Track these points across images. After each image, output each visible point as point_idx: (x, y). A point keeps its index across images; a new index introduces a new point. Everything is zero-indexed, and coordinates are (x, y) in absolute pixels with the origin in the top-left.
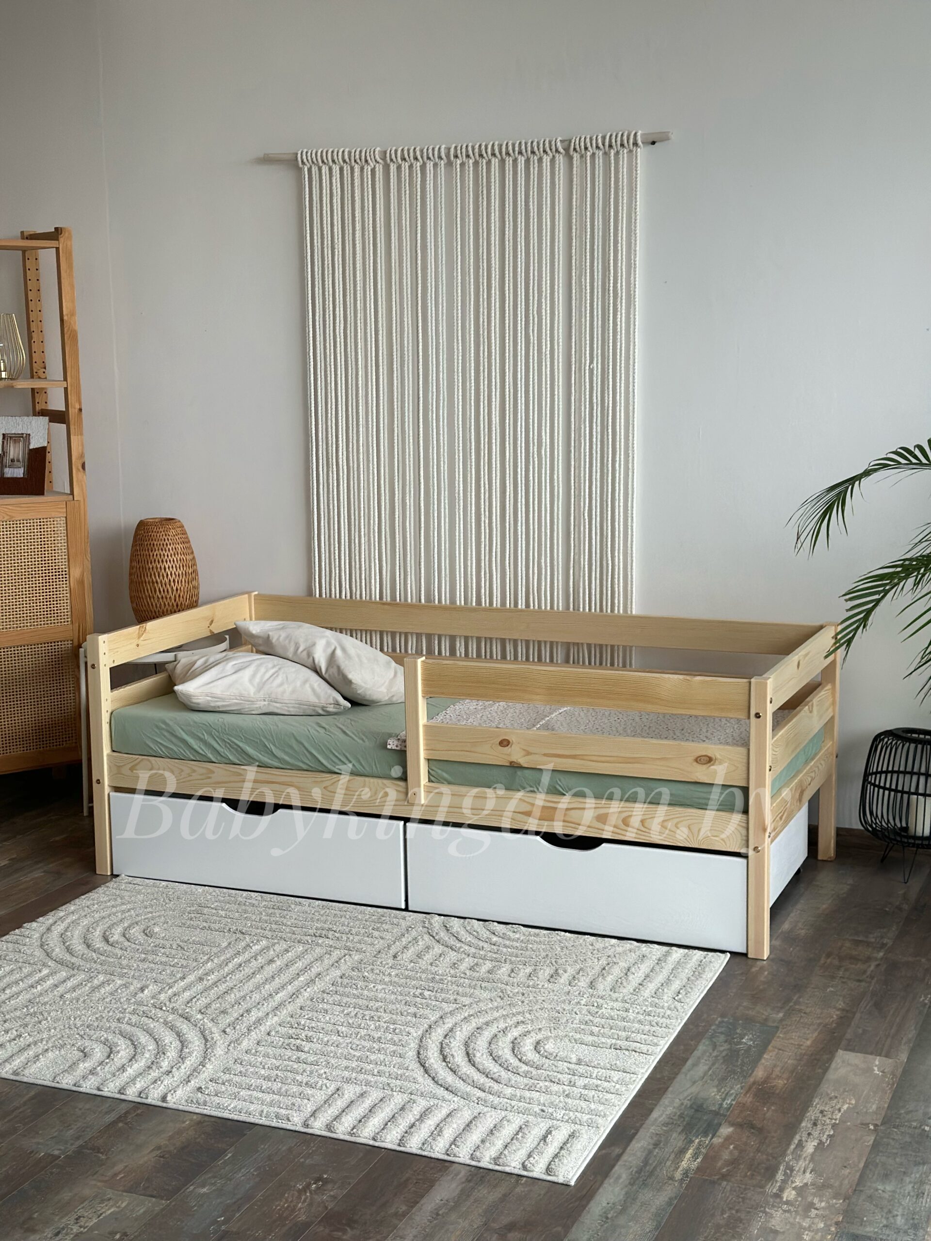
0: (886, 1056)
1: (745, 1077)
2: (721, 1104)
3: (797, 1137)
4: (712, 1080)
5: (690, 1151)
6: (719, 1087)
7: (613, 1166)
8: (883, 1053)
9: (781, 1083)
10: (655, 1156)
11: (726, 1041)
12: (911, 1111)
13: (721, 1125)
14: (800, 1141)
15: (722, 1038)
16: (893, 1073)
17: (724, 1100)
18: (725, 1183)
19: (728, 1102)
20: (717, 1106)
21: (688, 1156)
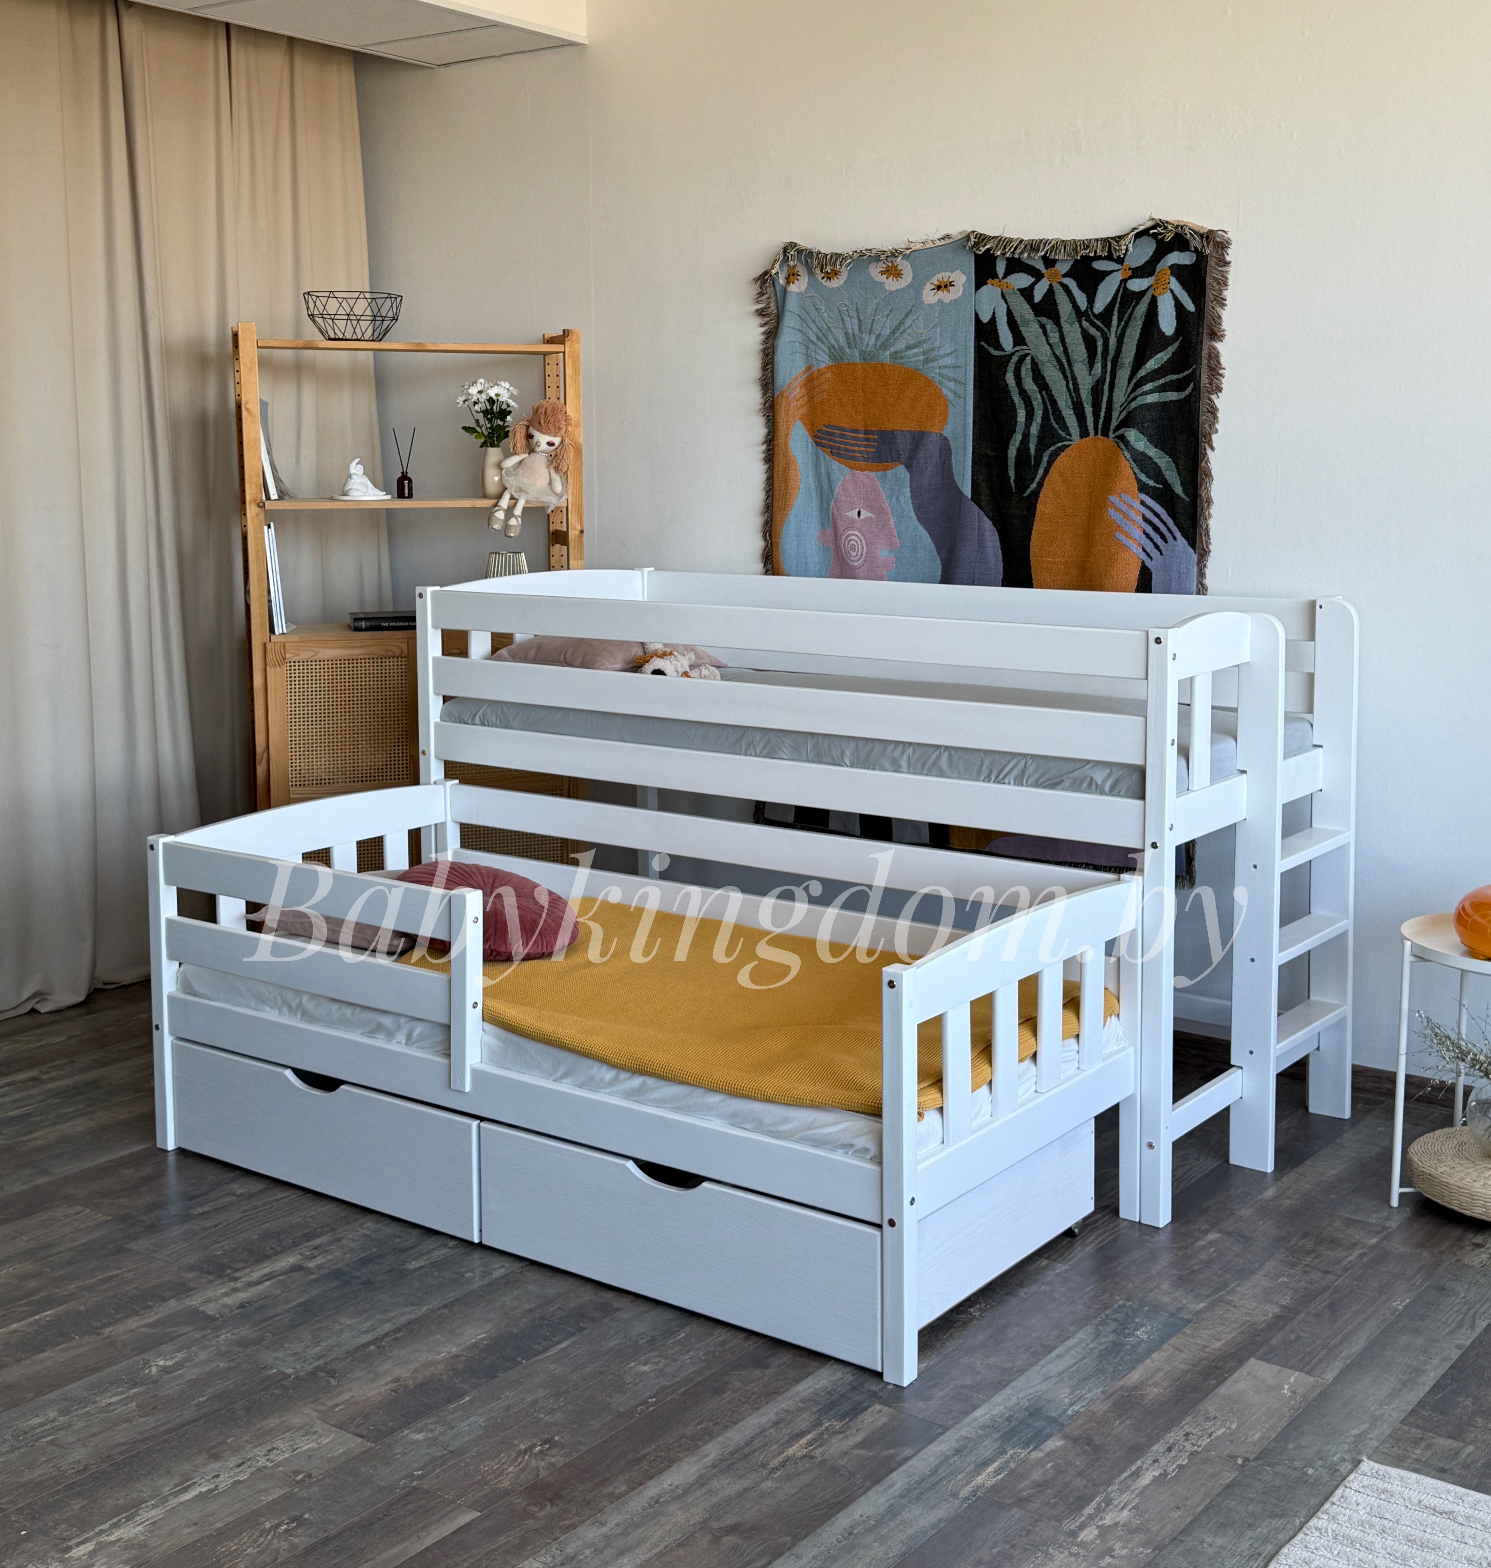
0: (1308, 1373)
1: (1114, 1379)
2: (1065, 1411)
3: (1139, 1463)
4: (1072, 1378)
5: (996, 1465)
6: (1074, 1388)
7: (891, 1471)
8: (1306, 1370)
9: (1154, 1391)
10: (951, 1465)
11: (1115, 1331)
12: (1304, 1447)
13: (1050, 1435)
14: (1140, 1468)
15: (1113, 1325)
16: (1305, 1396)
17: (1073, 1404)
18: (1016, 1509)
19: (1076, 1408)
20: (1060, 1412)
21: (990, 1469)
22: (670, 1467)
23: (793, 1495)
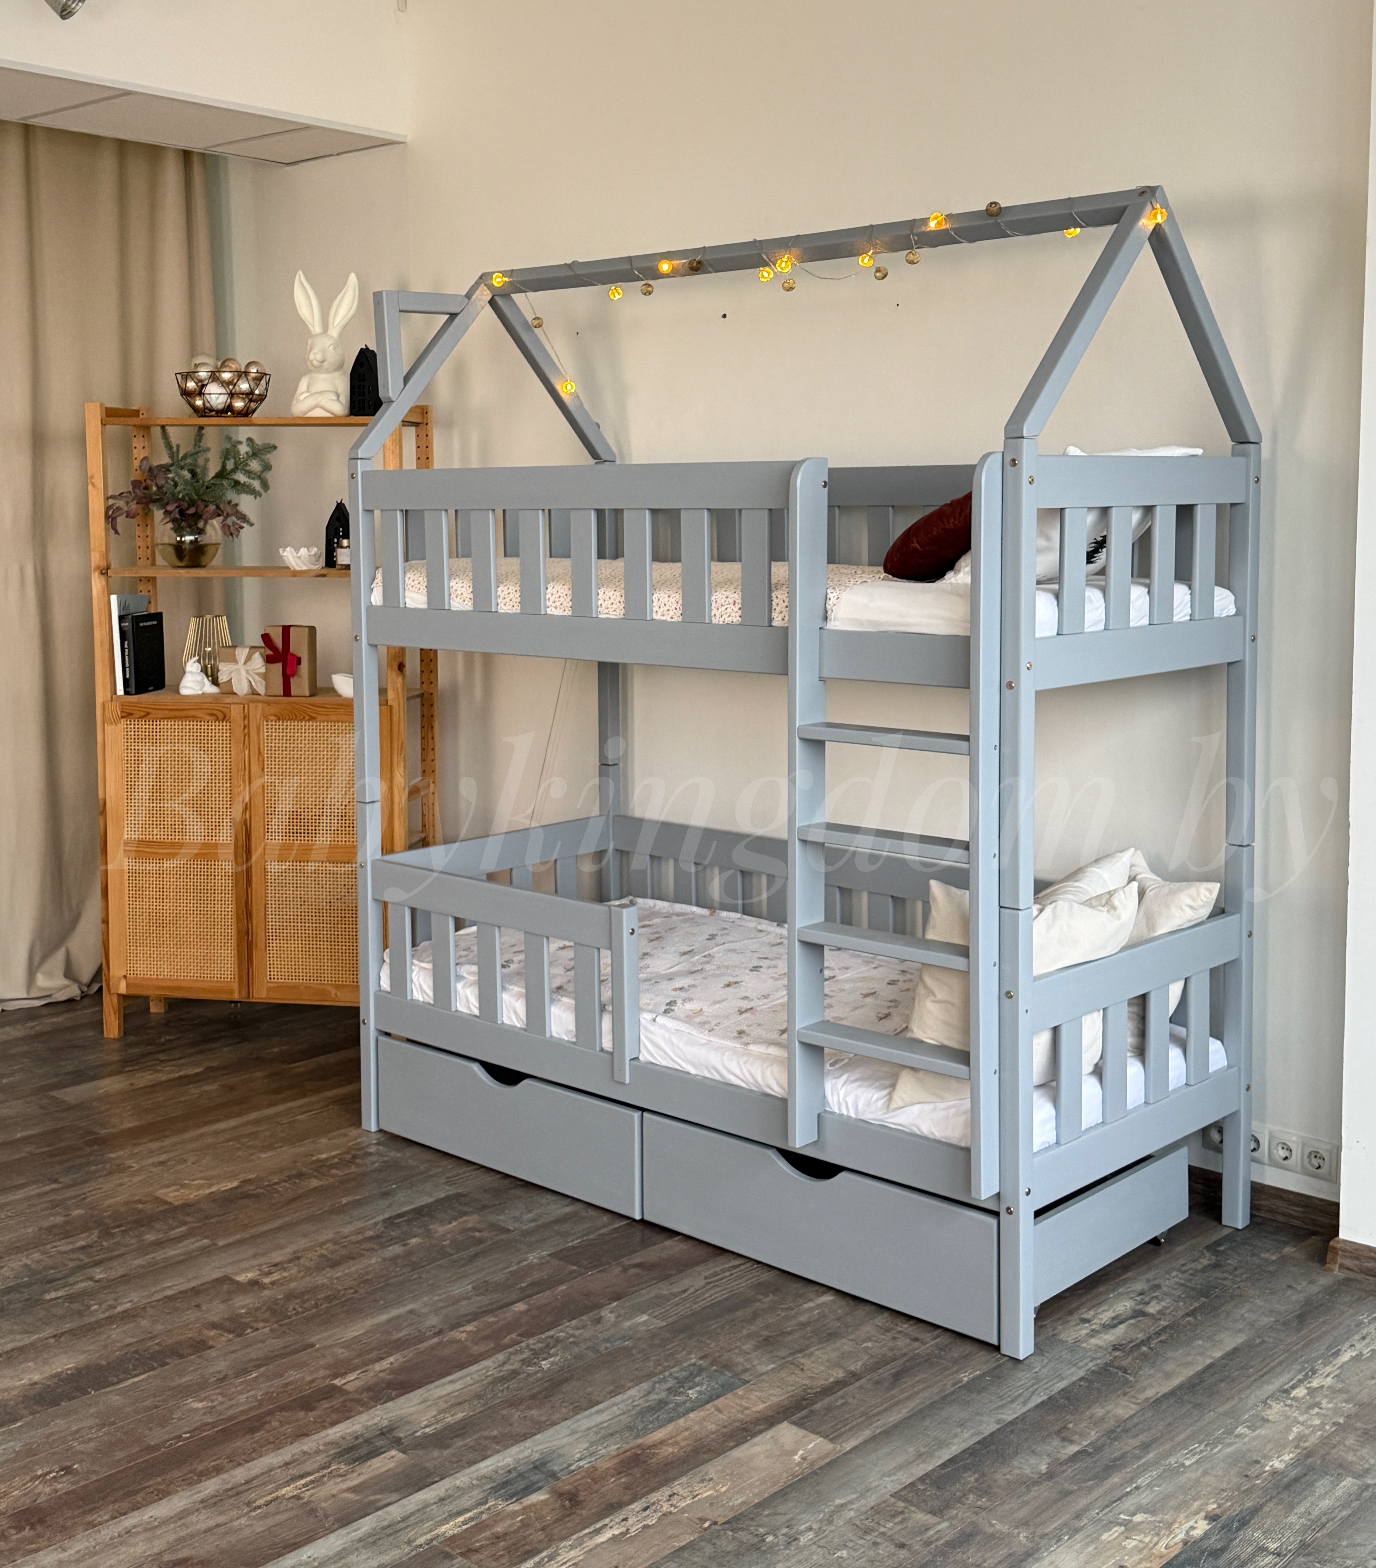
0: (832, 1440)
1: (637, 1436)
2: (570, 1465)
3: (607, 1521)
4: (596, 1433)
5: (468, 1515)
6: (593, 1444)
7: (365, 1516)
8: (831, 1436)
9: (668, 1450)
10: (425, 1513)
11: (669, 1389)
12: (780, 1514)
13: (540, 1488)
14: (606, 1525)
15: (671, 1383)
16: (812, 1464)
17: (580, 1459)
18: (460, 1559)
19: (581, 1463)
20: (565, 1465)
21: (461, 1519)
22: (161, 1499)
23: (258, 1533)
